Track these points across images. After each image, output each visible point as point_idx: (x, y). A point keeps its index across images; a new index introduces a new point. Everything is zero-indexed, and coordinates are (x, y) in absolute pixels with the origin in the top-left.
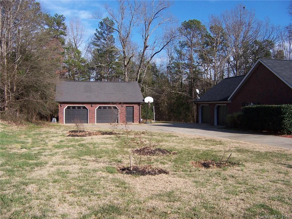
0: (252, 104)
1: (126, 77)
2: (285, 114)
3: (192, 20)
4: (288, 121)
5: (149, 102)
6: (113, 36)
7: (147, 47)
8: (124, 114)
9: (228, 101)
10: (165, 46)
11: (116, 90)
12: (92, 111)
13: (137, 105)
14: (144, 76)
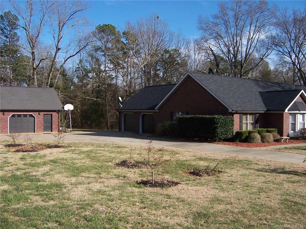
0: (180, 113)
1: (35, 81)
2: (218, 124)
3: (107, 24)
4: (220, 130)
5: (69, 109)
6: (16, 33)
7: (59, 49)
8: (42, 123)
9: (155, 110)
10: (81, 50)
11: (30, 96)
12: (4, 119)
13: (56, 113)
14: (56, 80)
